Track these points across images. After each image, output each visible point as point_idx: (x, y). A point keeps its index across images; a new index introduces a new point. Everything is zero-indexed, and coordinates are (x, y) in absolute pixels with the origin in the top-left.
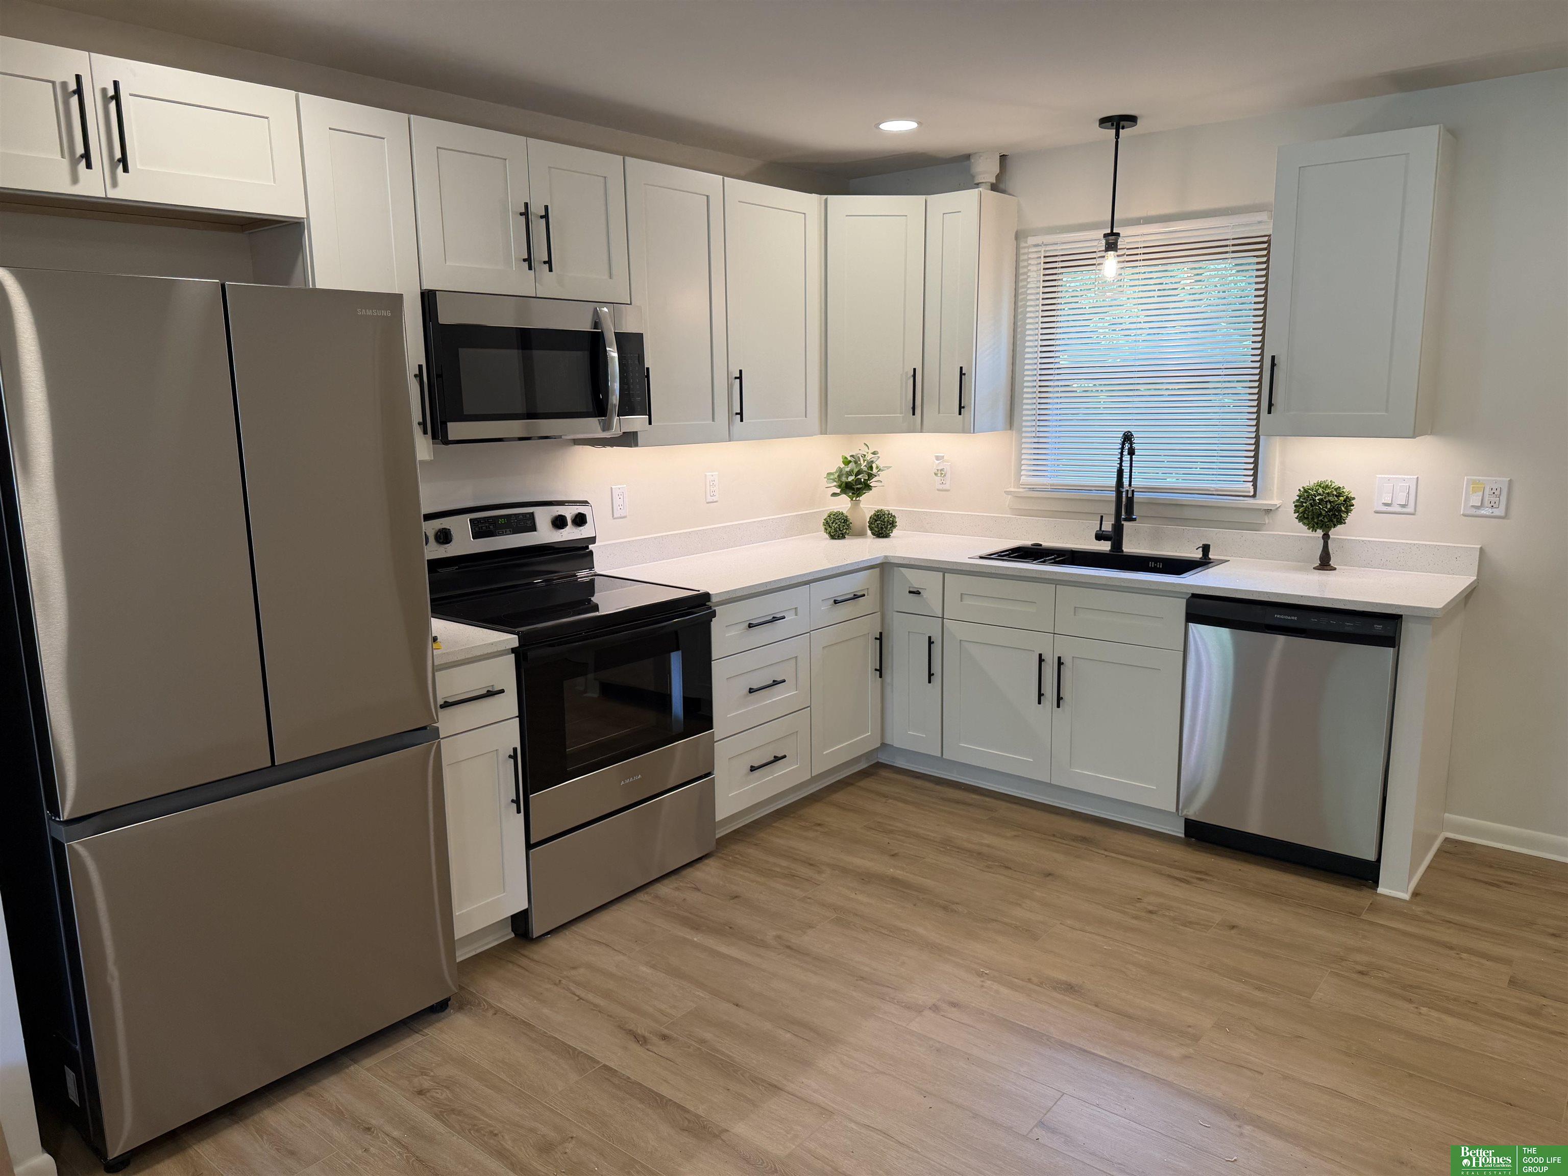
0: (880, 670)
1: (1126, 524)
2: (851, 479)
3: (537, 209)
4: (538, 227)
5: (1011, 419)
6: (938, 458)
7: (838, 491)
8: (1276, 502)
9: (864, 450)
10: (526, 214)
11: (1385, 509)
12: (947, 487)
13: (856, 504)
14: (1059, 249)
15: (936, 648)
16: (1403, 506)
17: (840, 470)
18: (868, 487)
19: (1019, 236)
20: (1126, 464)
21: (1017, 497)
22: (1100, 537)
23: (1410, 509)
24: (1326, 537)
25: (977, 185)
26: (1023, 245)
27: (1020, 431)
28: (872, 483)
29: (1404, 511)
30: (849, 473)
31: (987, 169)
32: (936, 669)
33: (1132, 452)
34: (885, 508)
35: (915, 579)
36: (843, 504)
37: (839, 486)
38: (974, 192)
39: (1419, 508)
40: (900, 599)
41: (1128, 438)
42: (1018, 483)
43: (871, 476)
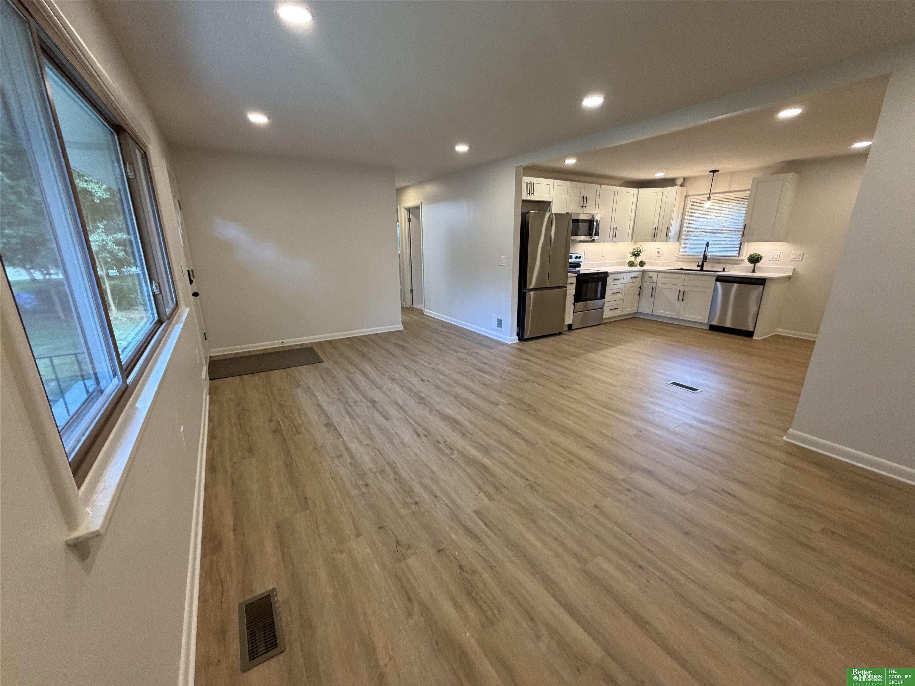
0: (639, 295)
1: (705, 263)
2: (636, 253)
3: (585, 197)
4: (585, 200)
5: (679, 239)
6: (658, 249)
7: (632, 256)
8: (744, 258)
9: (639, 246)
10: (583, 198)
11: (771, 259)
12: (659, 255)
13: (636, 259)
14: (696, 200)
15: (654, 290)
16: (776, 259)
17: (633, 251)
18: (639, 255)
19: (686, 197)
20: (706, 249)
21: (678, 258)
22: (698, 266)
23: (778, 259)
24: (755, 266)
25: (676, 185)
26: (686, 198)
27: (681, 242)
28: (640, 254)
29: (776, 260)
30: (636, 251)
31: (680, 182)
32: (653, 294)
33: (708, 246)
34: (643, 260)
35: (651, 274)
36: (633, 259)
37: (632, 255)
38: (676, 187)
39: (780, 259)
40: (647, 279)
41: (708, 243)
42: (678, 254)
43: (641, 252)
